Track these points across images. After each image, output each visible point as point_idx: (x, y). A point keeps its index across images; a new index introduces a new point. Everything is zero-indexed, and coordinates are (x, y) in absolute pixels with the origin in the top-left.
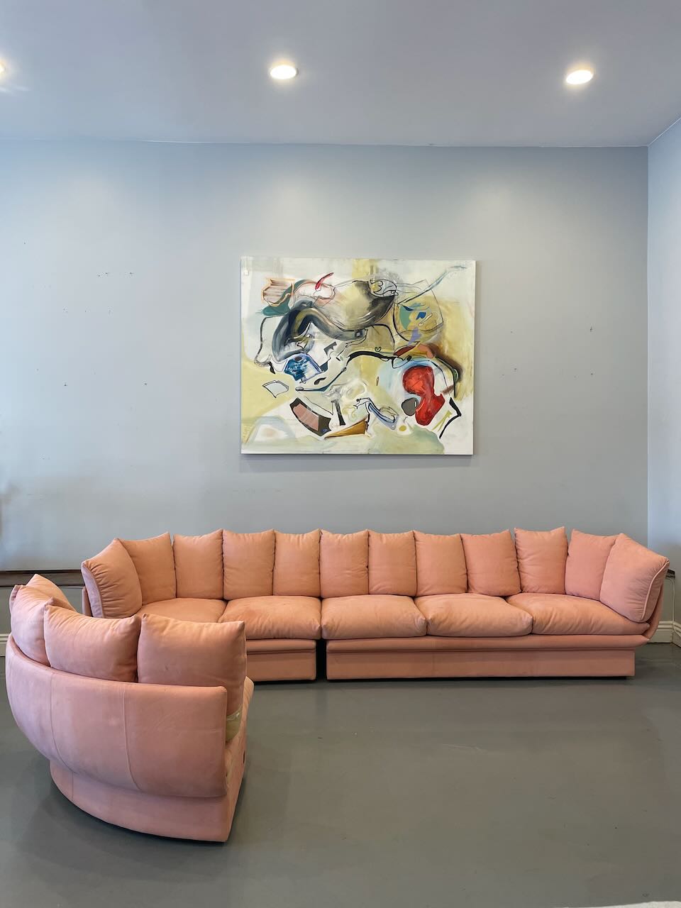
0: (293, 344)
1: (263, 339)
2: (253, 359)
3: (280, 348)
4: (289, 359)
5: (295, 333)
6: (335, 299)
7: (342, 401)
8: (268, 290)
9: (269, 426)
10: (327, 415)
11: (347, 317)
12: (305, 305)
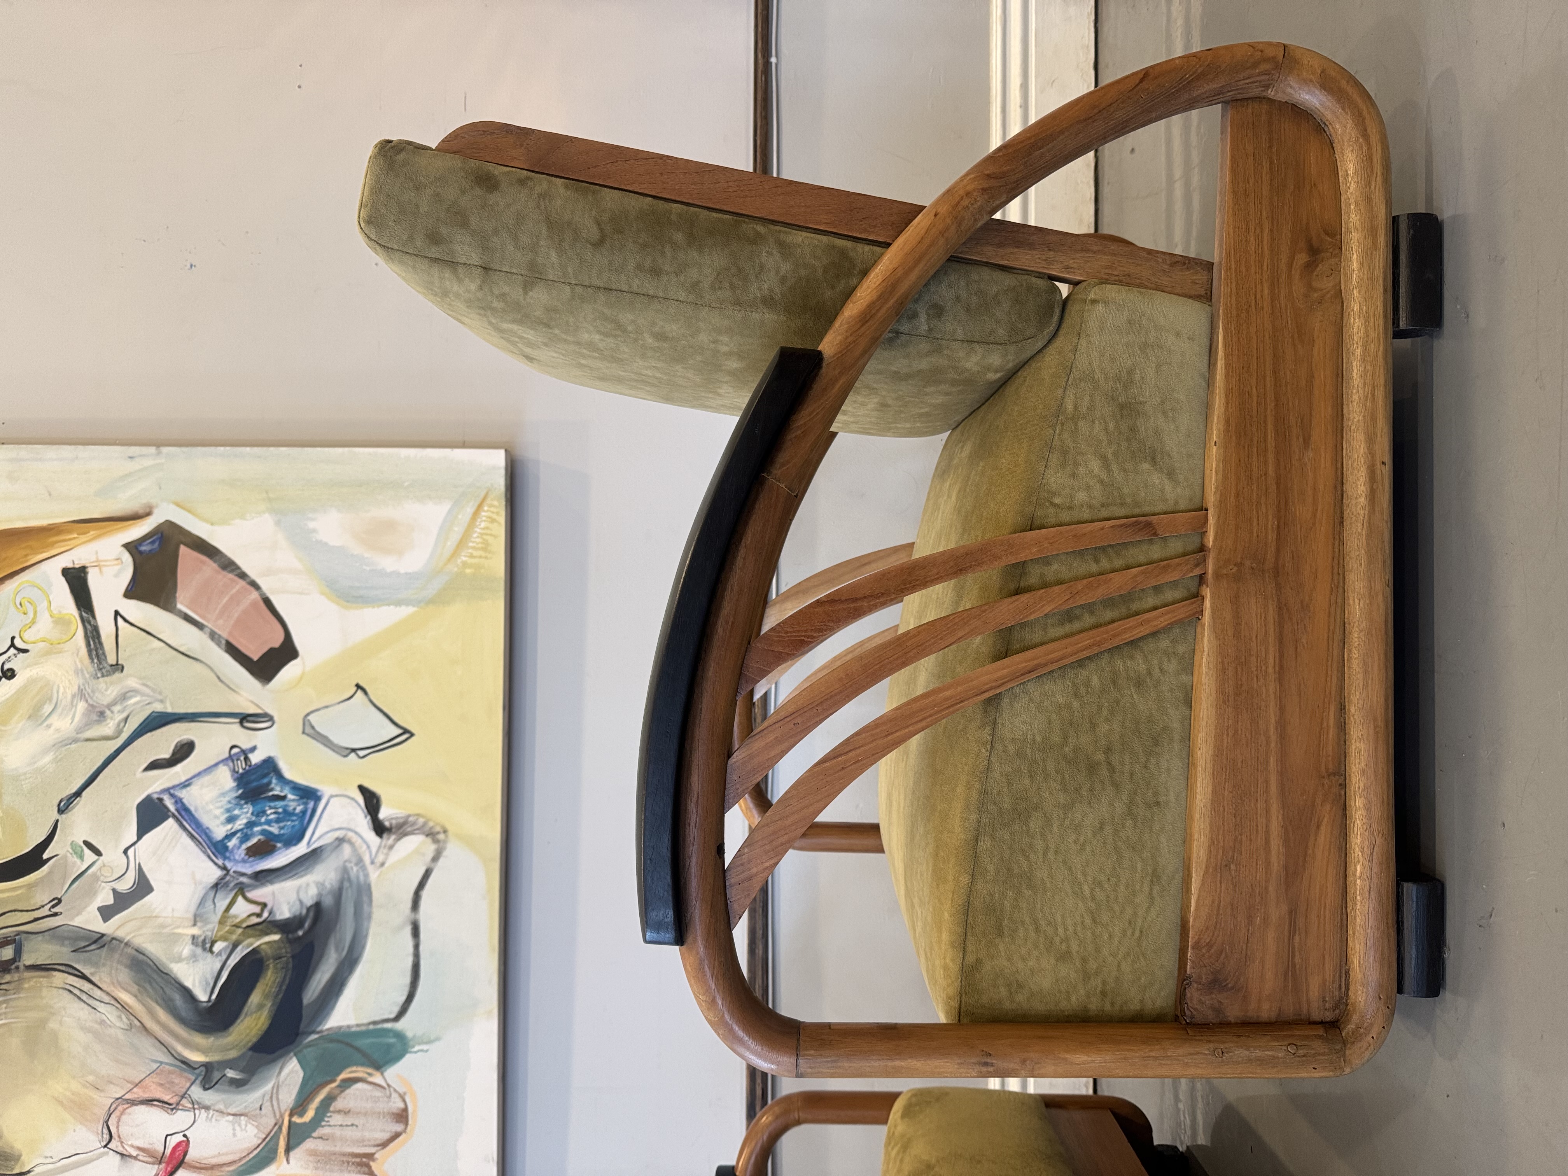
0: (284, 913)
1: (408, 930)
2: (453, 850)
3: (338, 894)
4: (301, 849)
5: (278, 958)
6: (104, 1101)
7: (77, 672)
8: (386, 1136)
9: (388, 563)
10: (136, 610)
11: (52, 1025)
12: (231, 1074)
